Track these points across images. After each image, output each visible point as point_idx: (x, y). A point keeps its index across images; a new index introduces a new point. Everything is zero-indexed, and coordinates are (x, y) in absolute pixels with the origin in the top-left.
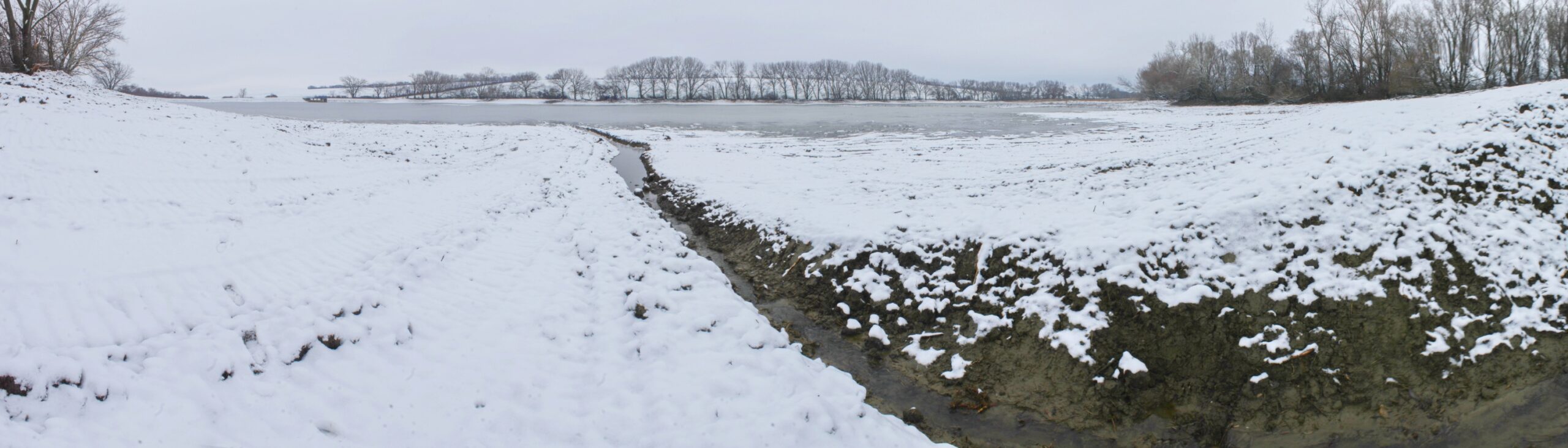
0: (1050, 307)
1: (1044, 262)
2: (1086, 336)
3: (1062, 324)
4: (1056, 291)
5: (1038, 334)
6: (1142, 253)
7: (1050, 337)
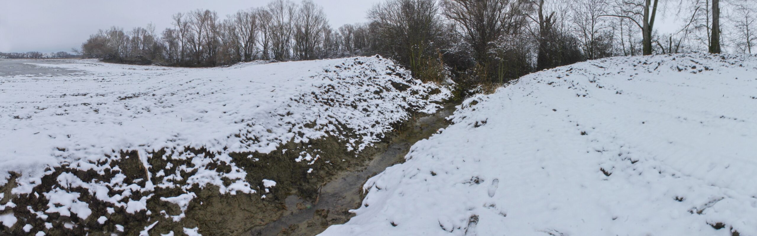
0: (214, 177)
1: (187, 153)
2: (244, 181)
3: (227, 182)
4: (210, 167)
5: (220, 193)
6: (238, 136)
7: (227, 191)
